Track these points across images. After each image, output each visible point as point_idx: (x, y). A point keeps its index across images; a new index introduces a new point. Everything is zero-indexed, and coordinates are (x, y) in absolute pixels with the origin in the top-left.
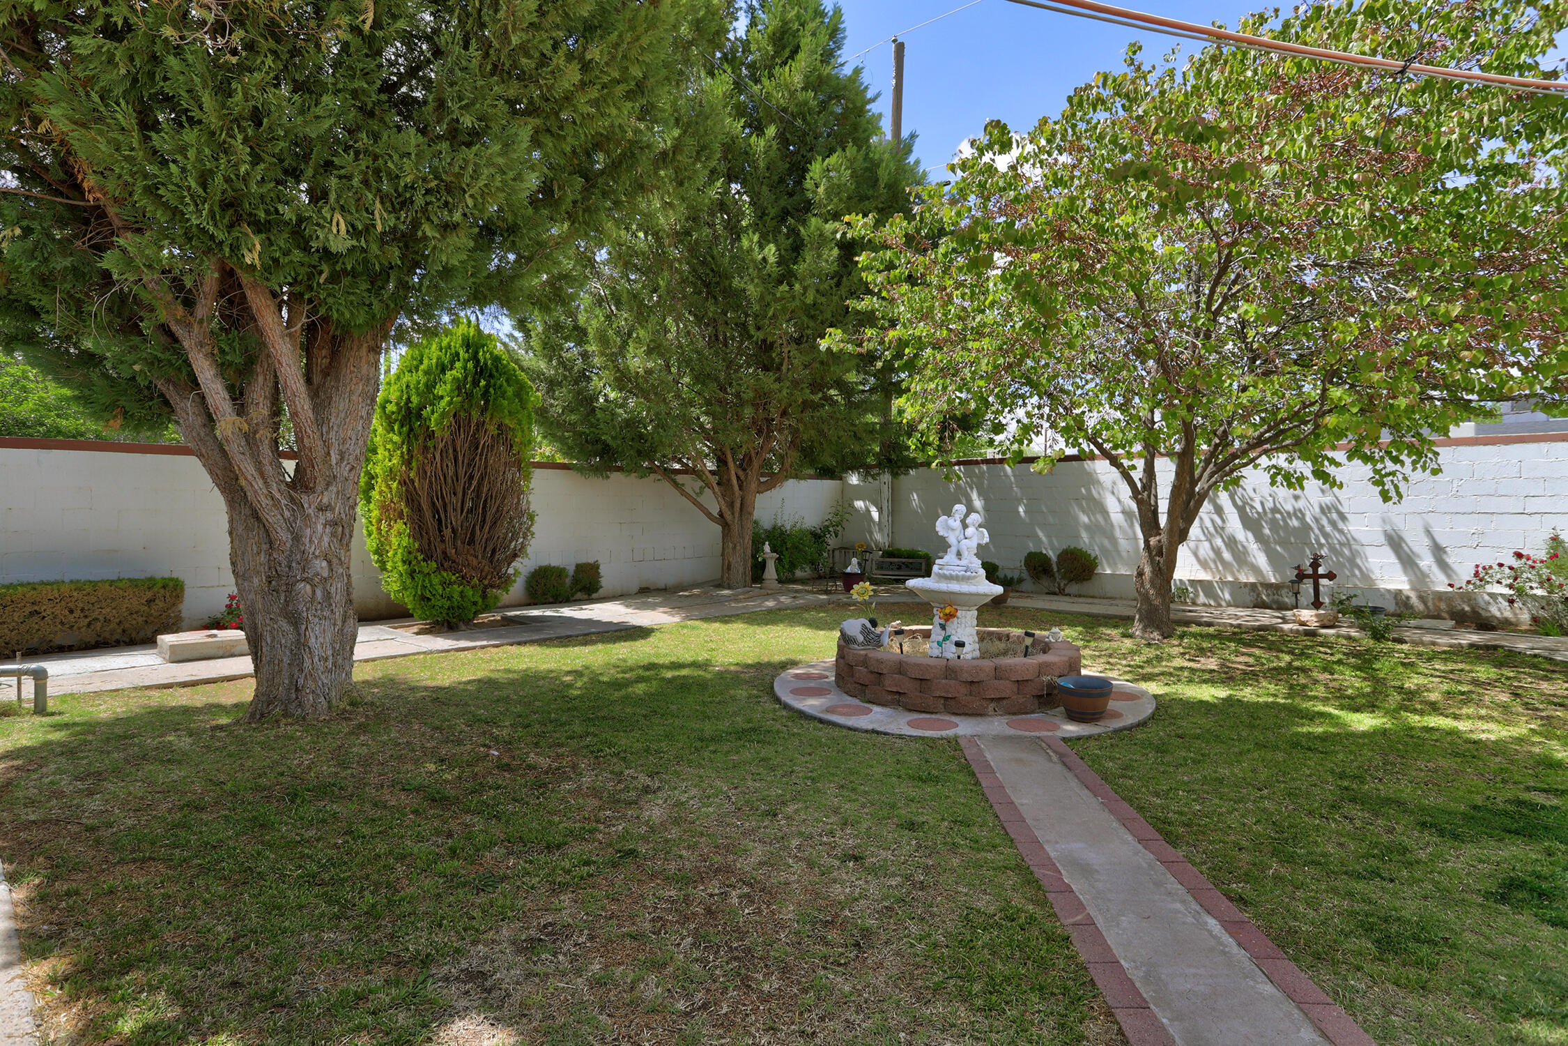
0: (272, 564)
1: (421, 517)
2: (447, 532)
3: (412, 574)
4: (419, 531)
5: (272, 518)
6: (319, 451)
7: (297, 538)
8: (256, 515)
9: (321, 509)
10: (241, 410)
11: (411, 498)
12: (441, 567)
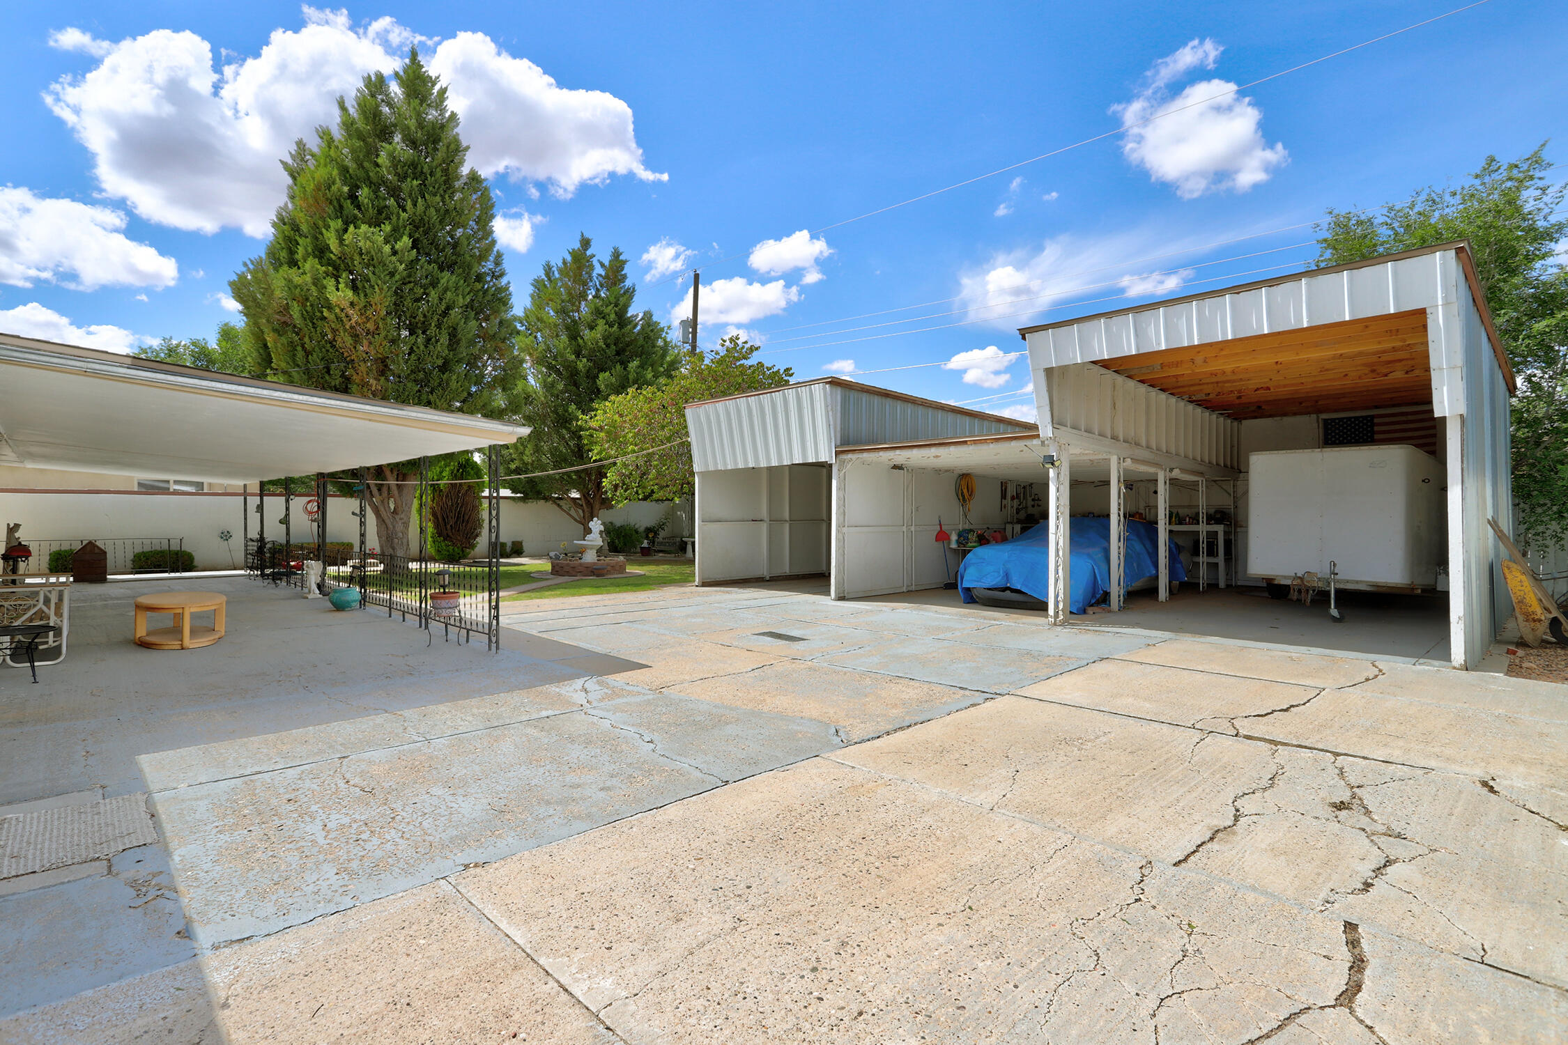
0: (388, 534)
1: (438, 520)
2: (449, 527)
3: (434, 542)
4: (437, 526)
5: (387, 521)
6: (400, 503)
7: (394, 527)
8: (383, 521)
9: (401, 519)
10: (380, 495)
11: (434, 514)
12: (445, 540)
